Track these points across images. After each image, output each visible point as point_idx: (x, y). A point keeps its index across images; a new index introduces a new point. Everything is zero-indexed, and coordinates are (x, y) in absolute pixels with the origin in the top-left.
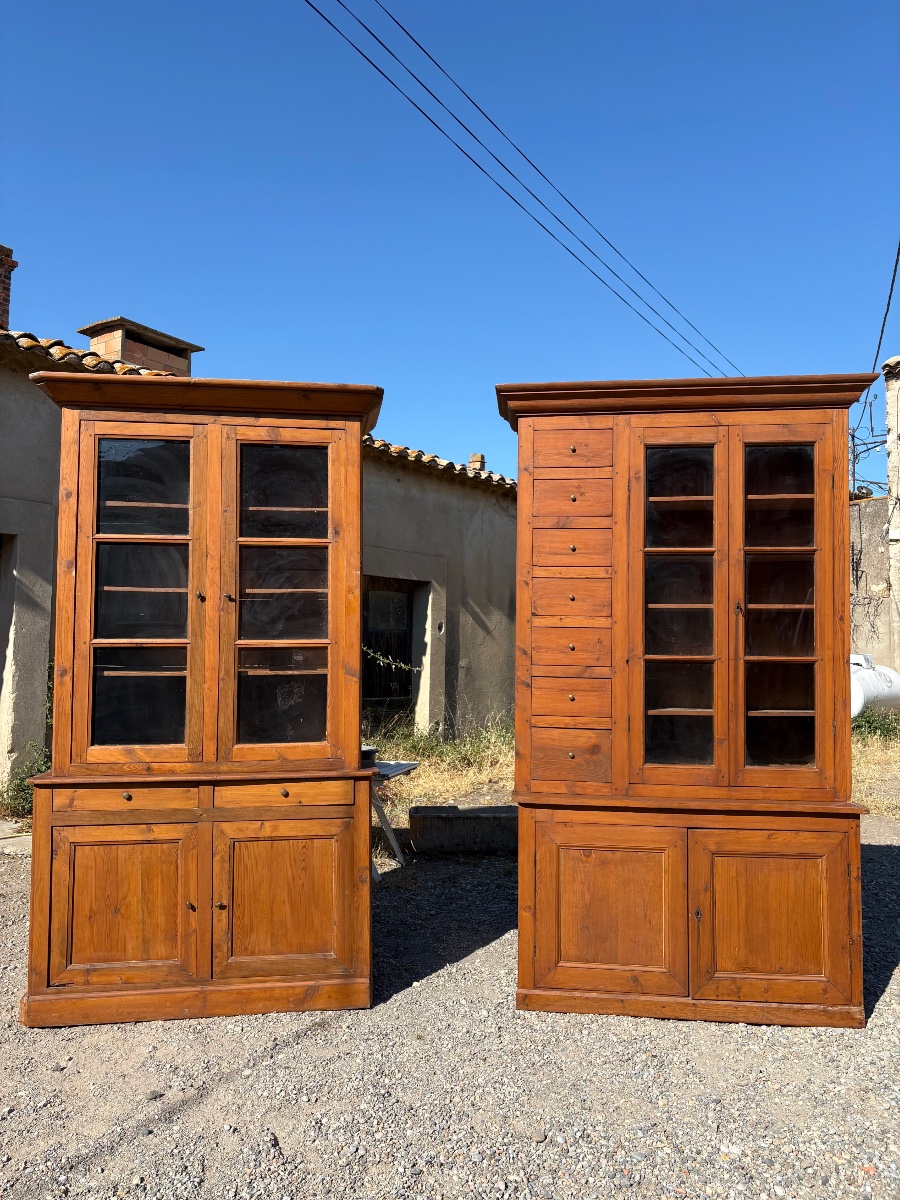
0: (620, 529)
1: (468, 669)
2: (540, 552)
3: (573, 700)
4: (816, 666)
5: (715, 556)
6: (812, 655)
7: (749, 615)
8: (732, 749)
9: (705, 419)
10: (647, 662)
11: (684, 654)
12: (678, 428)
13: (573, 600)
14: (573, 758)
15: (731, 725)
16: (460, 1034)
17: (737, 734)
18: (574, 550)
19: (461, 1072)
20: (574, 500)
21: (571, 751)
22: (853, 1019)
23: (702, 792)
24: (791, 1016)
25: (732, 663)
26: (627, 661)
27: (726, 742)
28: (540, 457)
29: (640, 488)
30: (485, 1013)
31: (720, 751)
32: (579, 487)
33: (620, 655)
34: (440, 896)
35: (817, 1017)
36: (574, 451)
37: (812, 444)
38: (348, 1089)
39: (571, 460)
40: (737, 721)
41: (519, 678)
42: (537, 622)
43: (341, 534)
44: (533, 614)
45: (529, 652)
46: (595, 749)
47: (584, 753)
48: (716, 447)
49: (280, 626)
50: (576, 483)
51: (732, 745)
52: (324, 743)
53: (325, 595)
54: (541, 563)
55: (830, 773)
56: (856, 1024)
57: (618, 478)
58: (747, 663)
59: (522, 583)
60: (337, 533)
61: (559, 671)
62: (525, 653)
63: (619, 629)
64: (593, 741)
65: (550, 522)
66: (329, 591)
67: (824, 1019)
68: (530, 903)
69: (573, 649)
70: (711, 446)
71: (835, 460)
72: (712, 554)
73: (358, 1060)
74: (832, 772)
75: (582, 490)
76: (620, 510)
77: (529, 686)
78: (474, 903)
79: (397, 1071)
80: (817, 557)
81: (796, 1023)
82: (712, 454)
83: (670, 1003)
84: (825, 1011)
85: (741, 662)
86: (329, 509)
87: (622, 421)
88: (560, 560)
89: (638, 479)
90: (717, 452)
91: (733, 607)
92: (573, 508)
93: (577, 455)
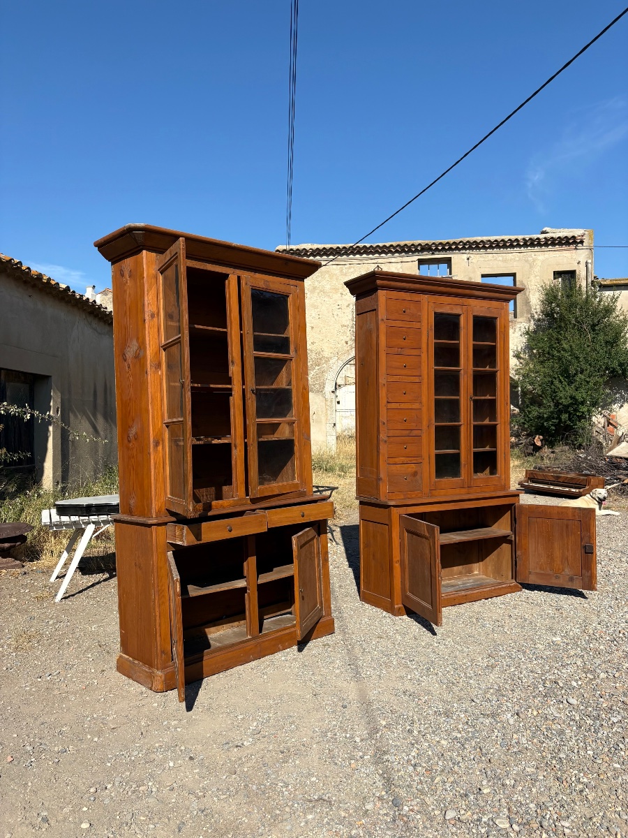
0: (424, 356)
1: (73, 442)
2: (390, 367)
3: (406, 448)
4: (497, 427)
5: (462, 372)
6: (496, 421)
7: (476, 402)
8: (469, 468)
9: (458, 301)
10: (436, 426)
11: (449, 422)
12: (448, 305)
13: (405, 394)
14: (406, 479)
15: (468, 457)
17: (470, 462)
18: (405, 366)
20: (405, 339)
21: (405, 476)
23: (458, 491)
24: (498, 591)
25: (468, 426)
26: (429, 426)
27: (466, 465)
29: (432, 334)
31: (463, 471)
32: (406, 332)
33: (425, 423)
36: (404, 311)
37: (496, 318)
39: (403, 316)
40: (470, 455)
41: (381, 437)
42: (390, 406)
43: (298, 352)
44: (387, 402)
45: (386, 423)
46: (415, 474)
47: (411, 476)
48: (462, 316)
49: (273, 409)
50: (405, 330)
51: (468, 466)
52: (296, 481)
53: (291, 390)
54: (391, 373)
56: (519, 590)
57: (423, 329)
58: (474, 425)
59: (382, 385)
61: (398, 433)
63: (424, 409)
64: (414, 470)
65: (394, 351)
66: (293, 388)
67: (509, 590)
68: (398, 558)
69: (406, 421)
70: (459, 316)
71: (504, 327)
72: (459, 371)
74: (504, 476)
75: (408, 334)
76: (424, 346)
77: (386, 442)
80: (498, 374)
82: (459, 319)
84: (510, 586)
85: (472, 425)
86: (290, 335)
87: (425, 298)
88: (398, 372)
89: (431, 330)
90: (462, 319)
91: (469, 398)
92: (404, 343)
93: (405, 314)
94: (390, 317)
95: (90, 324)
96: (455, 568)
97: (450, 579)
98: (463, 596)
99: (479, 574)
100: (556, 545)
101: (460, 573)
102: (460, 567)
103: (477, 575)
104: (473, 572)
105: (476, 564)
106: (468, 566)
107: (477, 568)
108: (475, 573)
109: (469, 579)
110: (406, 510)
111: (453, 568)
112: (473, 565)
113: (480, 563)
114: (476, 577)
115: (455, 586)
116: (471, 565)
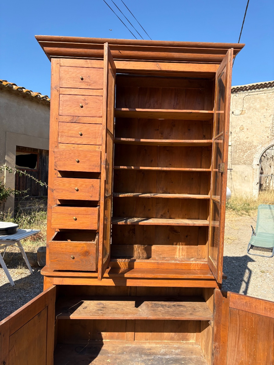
2: (62, 136)
3: (76, 219)
9: (153, 66)
13: (78, 162)
18: (81, 135)
20: (82, 107)
28: (63, 82)
32: (85, 100)
36: (82, 79)
39: (80, 84)
41: (50, 205)
50: (83, 97)
54: (63, 141)
59: (52, 152)
65: (69, 119)
69: (78, 190)
75: (86, 102)
88: (74, 140)
92: (81, 112)
93: (84, 82)
94: (65, 85)
96: (166, 334)
97: (156, 343)
99: (196, 343)
100: (260, 345)
101: (172, 339)
102: (172, 334)
103: (192, 344)
104: (187, 340)
105: (192, 334)
106: (181, 334)
107: (193, 337)
108: (191, 341)
109: (178, 348)
110: (62, 281)
111: (163, 333)
112: (189, 334)
113: (197, 333)
114: (190, 346)
115: (154, 354)
116: (186, 333)
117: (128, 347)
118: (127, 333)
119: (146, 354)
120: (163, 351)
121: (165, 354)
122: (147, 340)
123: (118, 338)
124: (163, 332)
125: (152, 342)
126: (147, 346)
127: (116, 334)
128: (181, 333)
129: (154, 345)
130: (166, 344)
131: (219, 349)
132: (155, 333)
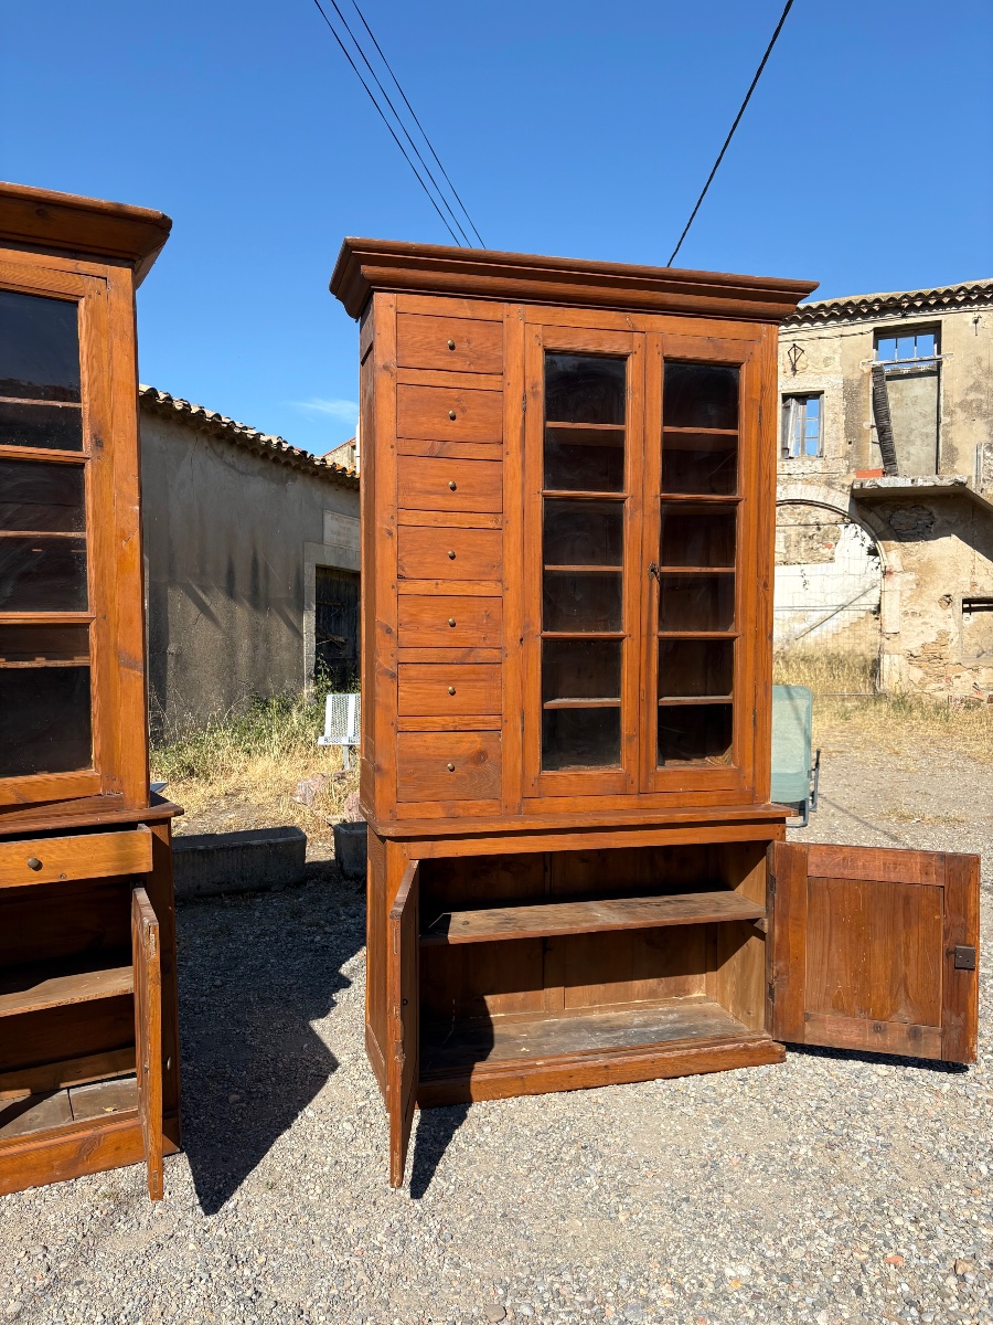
0: (512, 462)
1: (178, 656)
2: (409, 490)
3: (453, 693)
4: (737, 643)
5: (628, 503)
6: (732, 628)
7: (667, 580)
8: (643, 747)
9: (618, 321)
10: (545, 639)
11: (587, 630)
12: (587, 331)
13: (453, 557)
14: (452, 770)
15: (642, 718)
16: (326, 1169)
17: (648, 729)
18: (453, 488)
19: (349, 1230)
20: (453, 418)
21: (450, 762)
22: (774, 1053)
23: (608, 802)
24: (710, 1061)
25: (644, 640)
26: (521, 640)
27: (636, 739)
28: (406, 352)
29: (537, 406)
30: (348, 1126)
31: (627, 750)
32: (459, 400)
33: (511, 632)
34: (217, 958)
35: (737, 1057)
36: (452, 348)
37: (737, 366)
38: (194, 1301)
39: (449, 359)
40: (648, 712)
41: (380, 666)
42: (406, 587)
43: (106, 447)
44: (400, 577)
45: (394, 630)
46: (480, 757)
47: (467, 762)
48: (630, 359)
49: (8, 590)
50: (454, 394)
51: (643, 742)
52: (92, 772)
53: (82, 543)
54: (410, 504)
55: (749, 771)
56: (778, 1059)
57: (509, 392)
58: (662, 640)
59: (384, 532)
60: (99, 443)
61: (432, 655)
62: (389, 631)
63: (511, 598)
64: (477, 747)
65: (420, 448)
66: (89, 536)
67: (745, 1058)
69: (453, 625)
70: (624, 358)
71: (763, 388)
72: (622, 501)
73: (192, 1247)
74: (751, 769)
75: (464, 404)
76: (513, 438)
77: (394, 676)
78: (267, 961)
79: (256, 1252)
80: (741, 508)
81: (716, 1068)
82: (623, 369)
83: (577, 1070)
84: (746, 1049)
85: (655, 640)
86: (85, 405)
87: (515, 312)
88: (440, 502)
89: (535, 394)
90: (632, 367)
91: (646, 570)
92: (451, 429)
93: (456, 354)
94: (410, 361)
95: (221, 457)
96: (638, 984)
97: (617, 1009)
98: (598, 1068)
99: (706, 999)
101: (652, 994)
102: (652, 982)
103: (698, 1000)
104: (688, 992)
105: (698, 976)
106: (673, 980)
107: (701, 985)
108: (695, 995)
109: (671, 1012)
110: (432, 848)
111: (629, 983)
112: (690, 977)
113: (709, 973)
114: (696, 1006)
115: (619, 1028)
116: (684, 977)
117: (554, 1024)
118: (547, 990)
119: (602, 1030)
120: (637, 1021)
121: (646, 1025)
122: (595, 1003)
123: (524, 1007)
124: (632, 979)
125: (607, 1008)
126: (596, 1016)
127: (521, 995)
128: (673, 978)
129: (612, 1014)
130: (641, 1008)
131: (787, 974)
132: (613, 985)
